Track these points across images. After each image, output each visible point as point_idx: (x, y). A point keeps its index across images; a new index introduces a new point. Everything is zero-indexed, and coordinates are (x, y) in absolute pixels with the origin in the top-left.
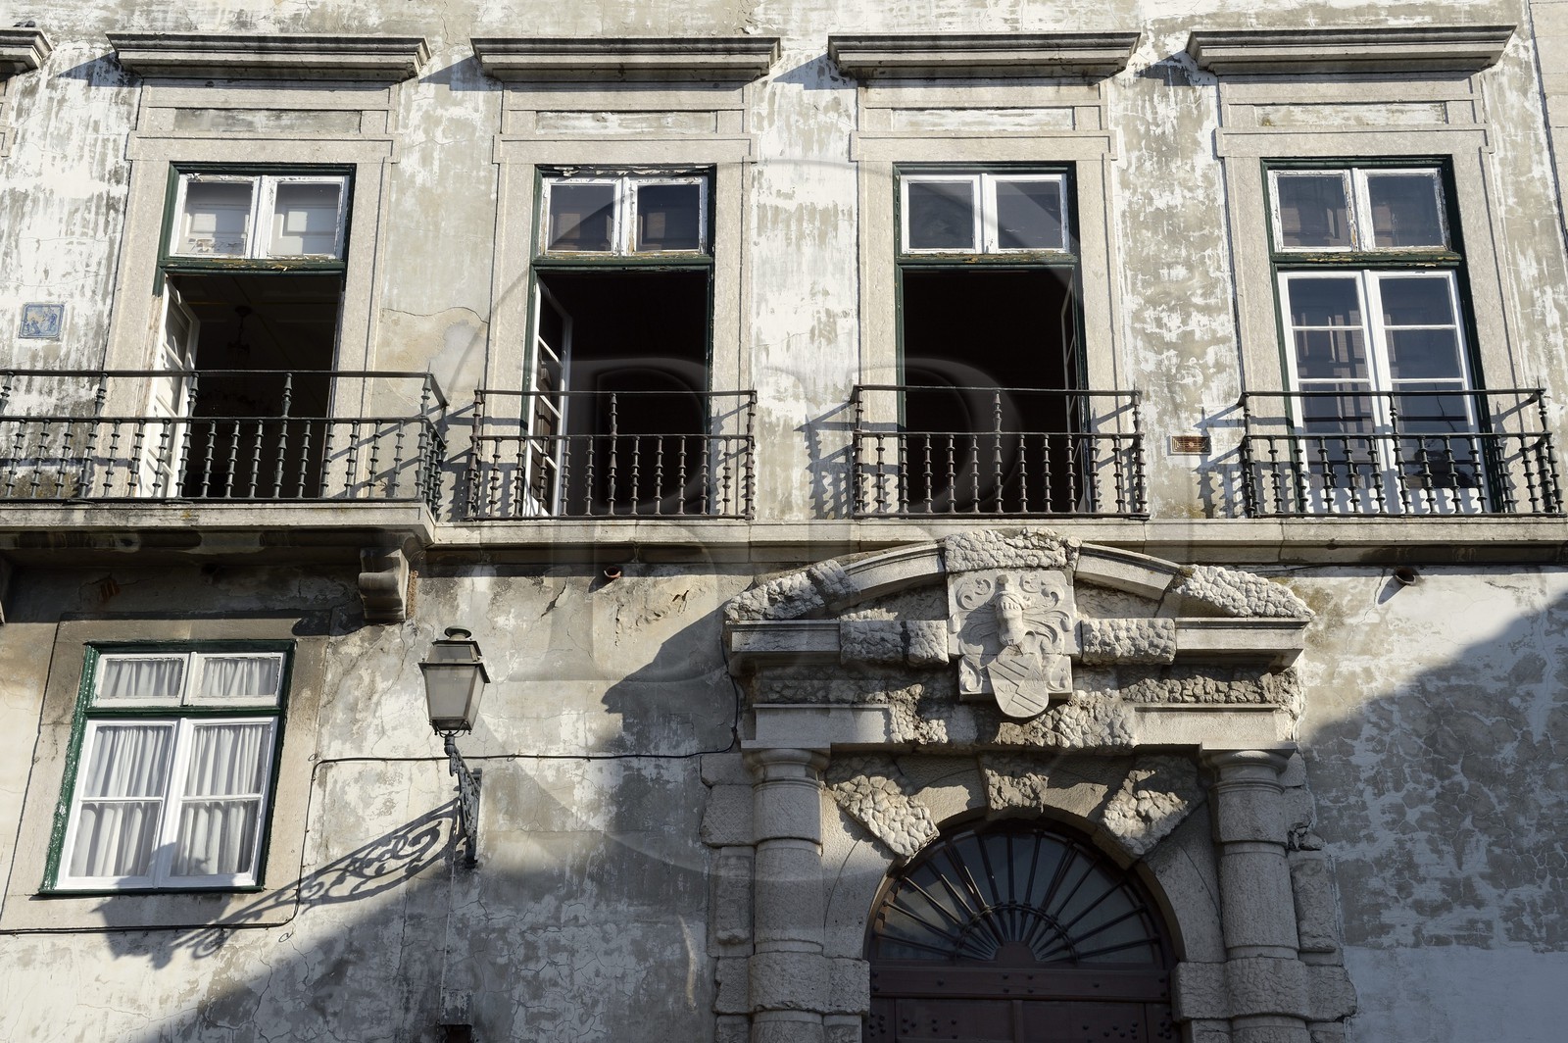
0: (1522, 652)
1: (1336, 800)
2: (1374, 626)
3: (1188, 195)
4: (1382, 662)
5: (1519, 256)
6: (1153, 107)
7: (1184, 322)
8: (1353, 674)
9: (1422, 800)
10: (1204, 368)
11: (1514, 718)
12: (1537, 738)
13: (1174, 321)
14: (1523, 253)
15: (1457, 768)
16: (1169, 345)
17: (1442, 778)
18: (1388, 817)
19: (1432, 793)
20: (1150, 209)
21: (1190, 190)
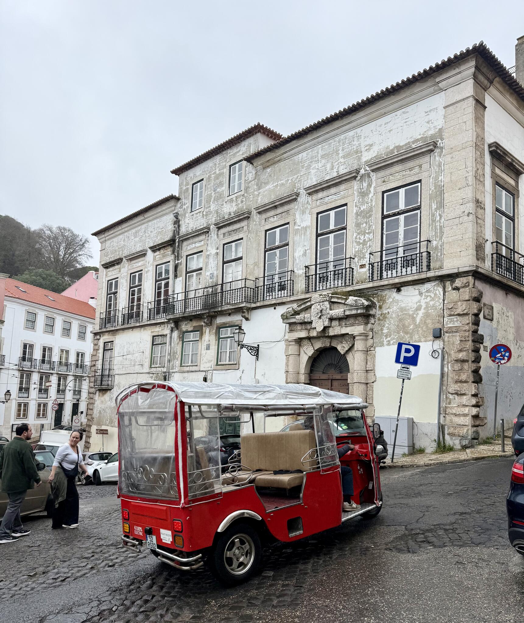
0: (418, 304)
1: (379, 340)
2: (391, 302)
3: (367, 205)
4: (391, 310)
5: (433, 203)
6: (363, 185)
7: (364, 237)
8: (386, 313)
9: (394, 339)
10: (367, 247)
11: (414, 319)
12: (418, 323)
13: (362, 238)
14: (434, 202)
15: (401, 331)
16: (361, 243)
17: (398, 334)
18: (387, 343)
19: (396, 337)
20: (360, 211)
21: (368, 204)
